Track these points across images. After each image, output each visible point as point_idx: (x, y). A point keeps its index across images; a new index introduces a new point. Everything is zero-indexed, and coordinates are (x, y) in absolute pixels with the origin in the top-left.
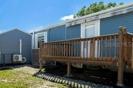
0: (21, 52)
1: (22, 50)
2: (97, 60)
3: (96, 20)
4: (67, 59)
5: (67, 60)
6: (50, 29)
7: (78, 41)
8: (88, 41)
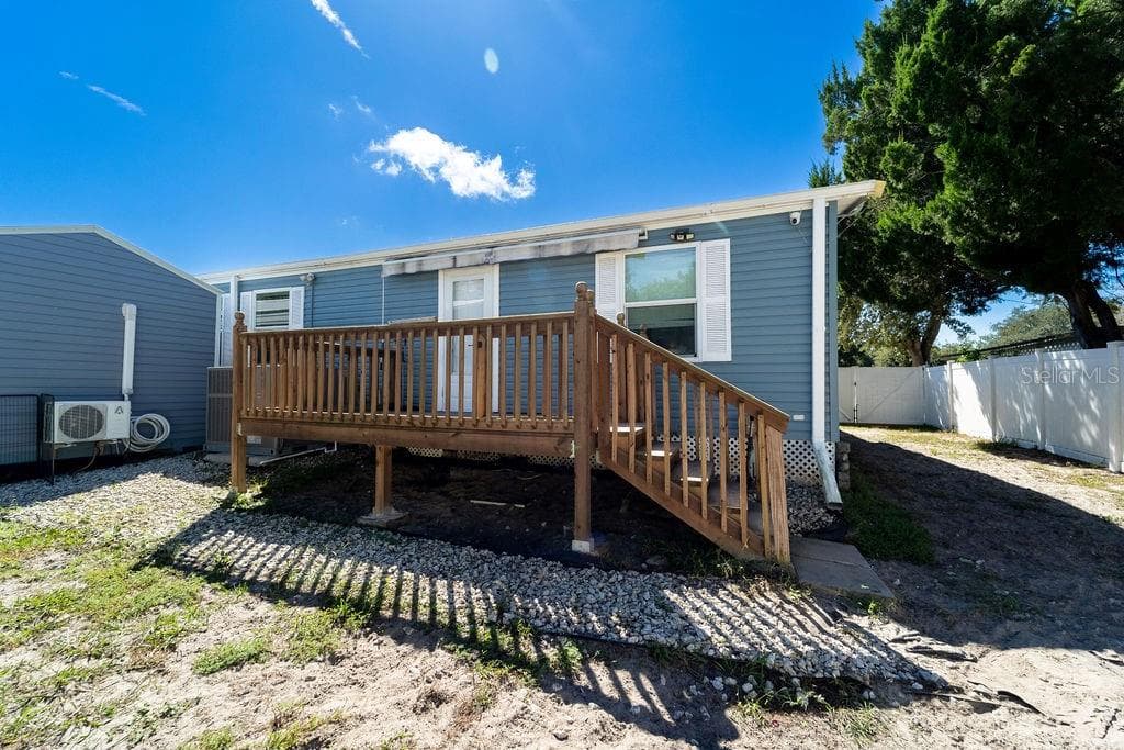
0: (127, 383)
1: (135, 372)
2: (501, 433)
3: (488, 263)
4: (374, 425)
5: (372, 431)
6: (316, 278)
7: (423, 333)
8: (466, 337)
